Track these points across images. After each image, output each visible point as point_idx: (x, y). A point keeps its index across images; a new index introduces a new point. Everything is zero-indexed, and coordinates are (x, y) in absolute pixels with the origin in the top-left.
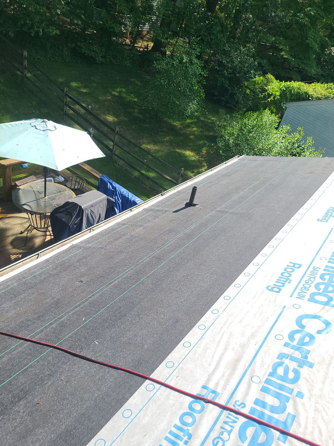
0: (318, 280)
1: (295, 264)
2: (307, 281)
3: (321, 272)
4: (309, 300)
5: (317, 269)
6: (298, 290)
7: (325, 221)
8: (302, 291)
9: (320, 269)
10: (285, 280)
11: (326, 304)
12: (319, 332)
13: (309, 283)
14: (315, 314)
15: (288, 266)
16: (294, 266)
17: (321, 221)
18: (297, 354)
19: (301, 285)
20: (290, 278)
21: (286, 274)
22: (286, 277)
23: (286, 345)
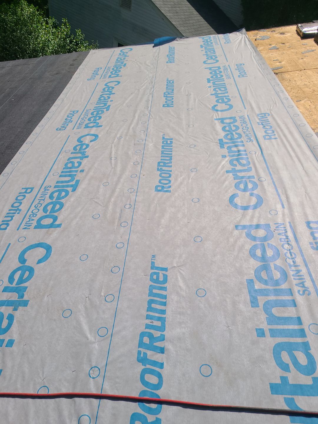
0: (48, 200)
1: (27, 189)
2: (36, 206)
3: (51, 190)
4: (35, 227)
5: (48, 189)
6: (26, 219)
7: (64, 128)
8: (30, 219)
9: (51, 186)
10: (15, 212)
11: (51, 226)
12: (39, 262)
13: (38, 208)
14: (38, 243)
15: (20, 193)
16: (26, 192)
17: (60, 130)
18: (14, 296)
19: (30, 213)
20: (20, 208)
21: (16, 205)
22: (16, 207)
23: (6, 290)
